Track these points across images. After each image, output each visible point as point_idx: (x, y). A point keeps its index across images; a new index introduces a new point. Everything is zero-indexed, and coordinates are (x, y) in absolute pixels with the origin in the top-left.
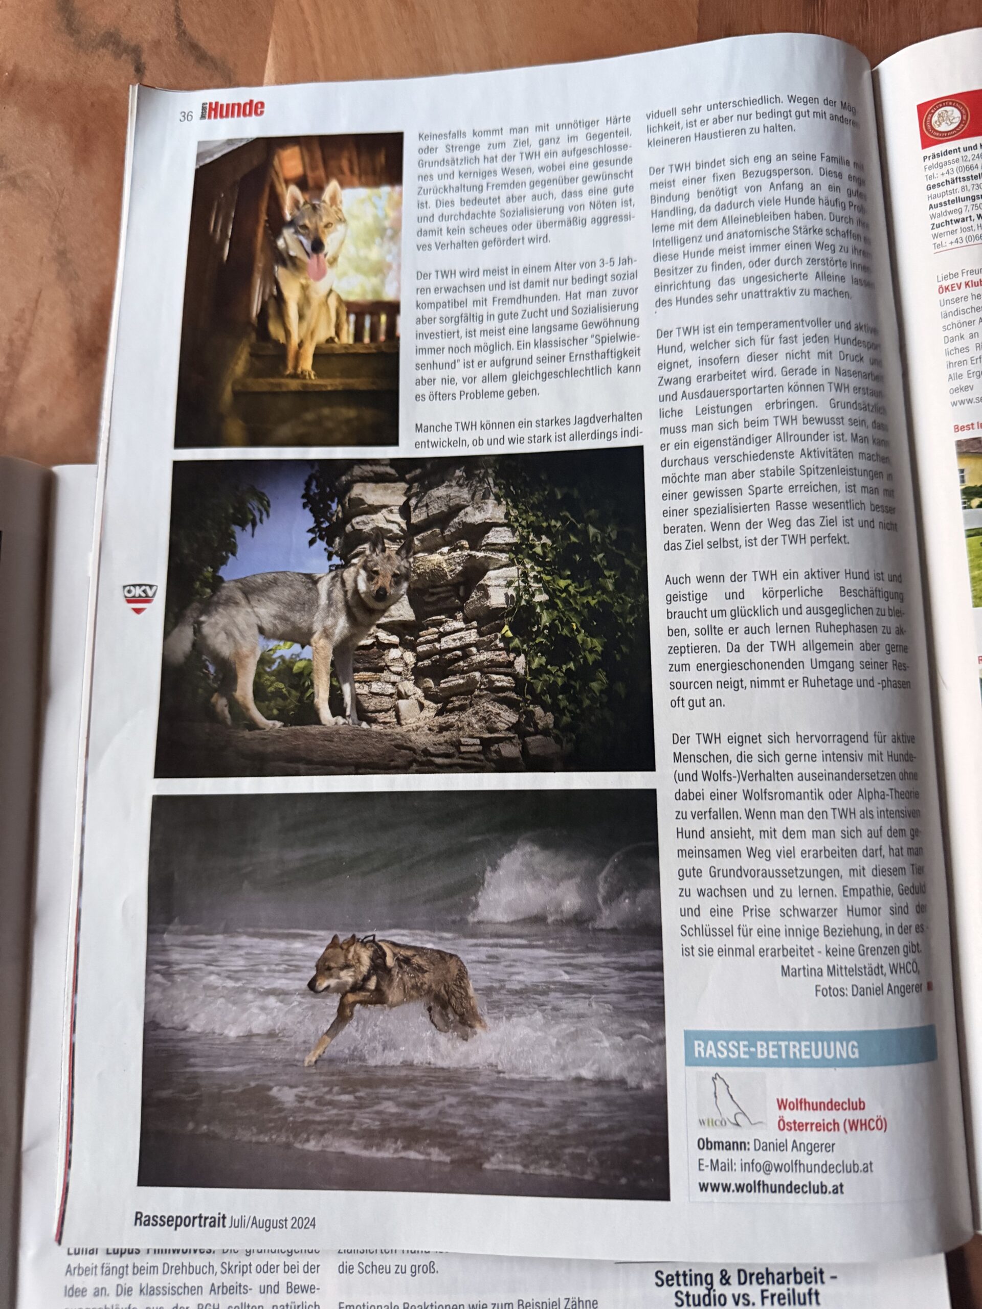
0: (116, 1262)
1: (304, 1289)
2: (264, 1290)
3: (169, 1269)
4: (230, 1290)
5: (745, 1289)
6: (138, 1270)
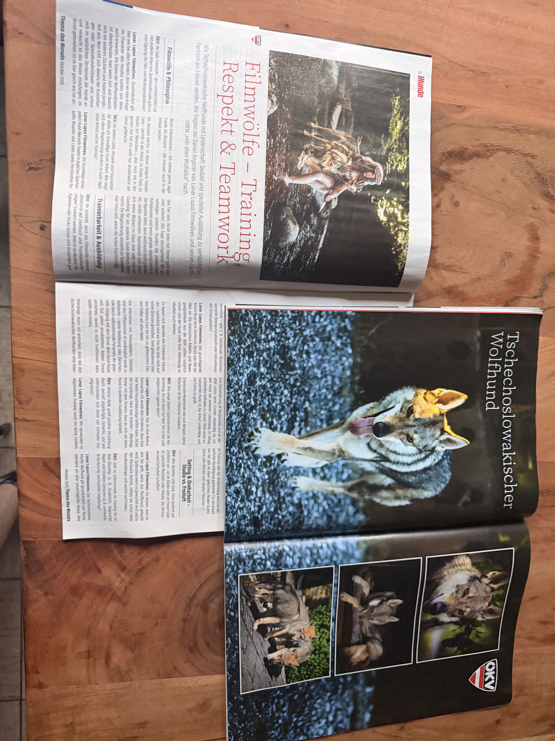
0: (198, 317)
1: (190, 368)
2: (190, 357)
3: (195, 332)
4: (190, 348)
5: (187, 483)
6: (195, 323)
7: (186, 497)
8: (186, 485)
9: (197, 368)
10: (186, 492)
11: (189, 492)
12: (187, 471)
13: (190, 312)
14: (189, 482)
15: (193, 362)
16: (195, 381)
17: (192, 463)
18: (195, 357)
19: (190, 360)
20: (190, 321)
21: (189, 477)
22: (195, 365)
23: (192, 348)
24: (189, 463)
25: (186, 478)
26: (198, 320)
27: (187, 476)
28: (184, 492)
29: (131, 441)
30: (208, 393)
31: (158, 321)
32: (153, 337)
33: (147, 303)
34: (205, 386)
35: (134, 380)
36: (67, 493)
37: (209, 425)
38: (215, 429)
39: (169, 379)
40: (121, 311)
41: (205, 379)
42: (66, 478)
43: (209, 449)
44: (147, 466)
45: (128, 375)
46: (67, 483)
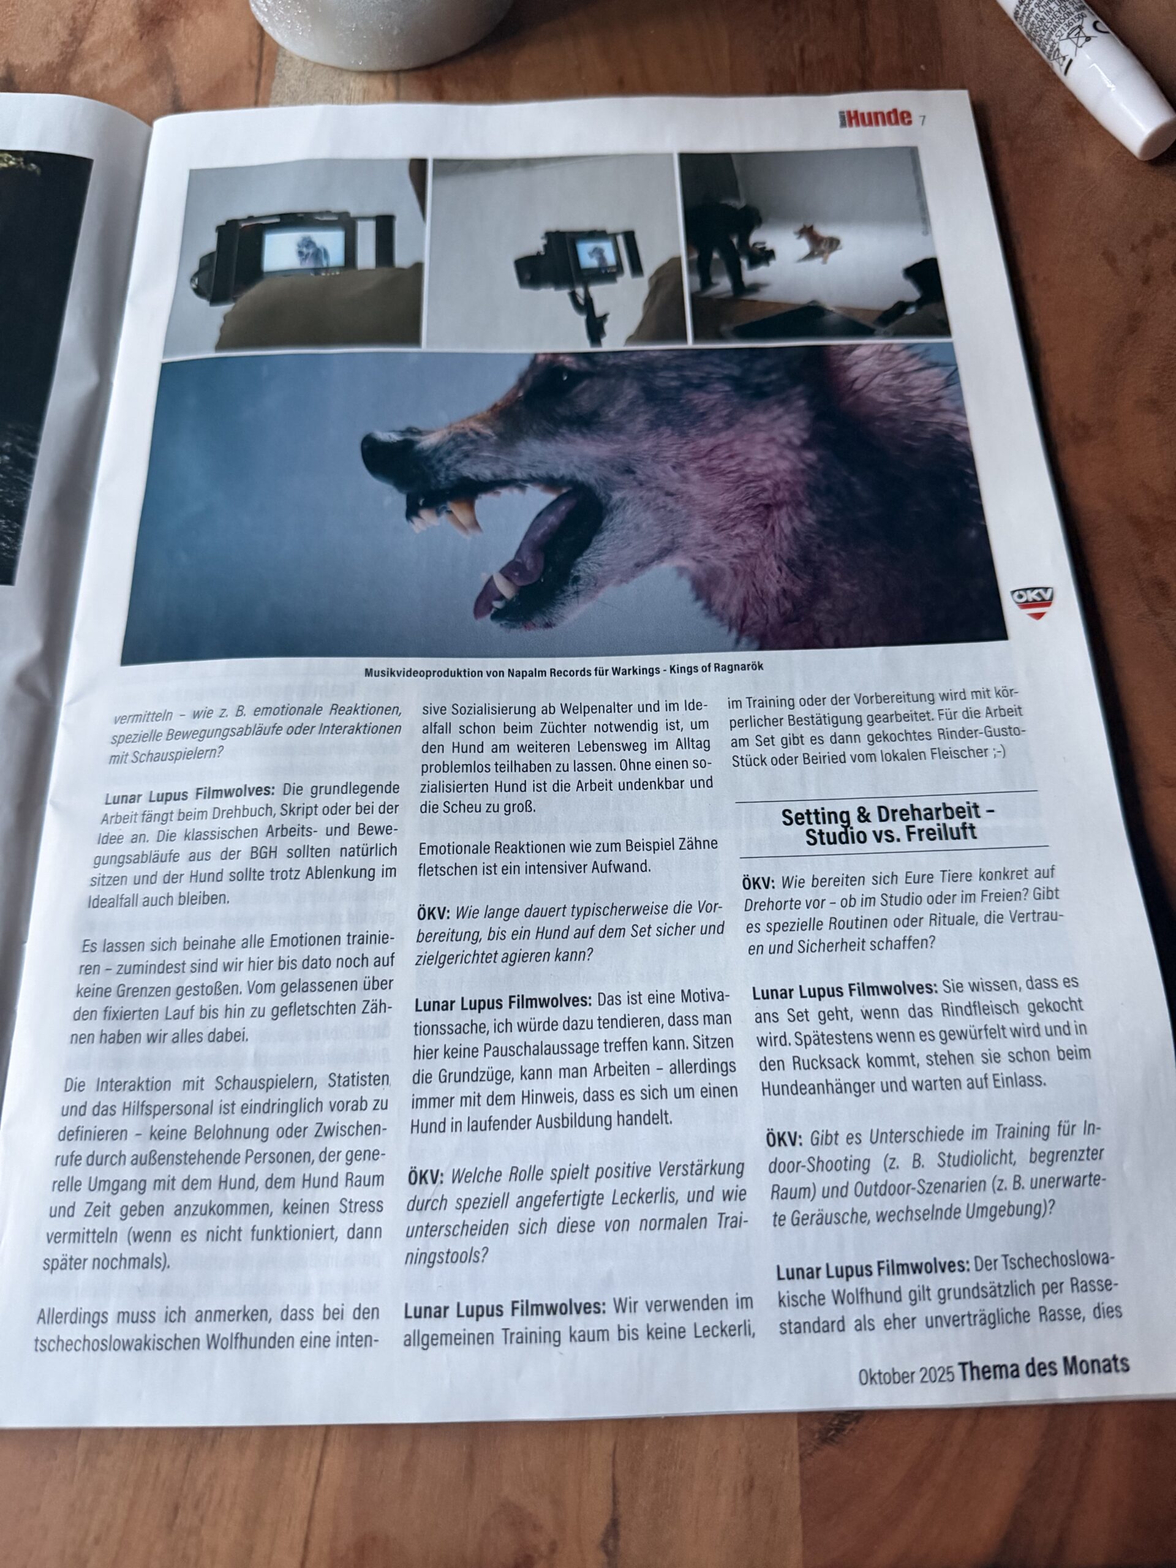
0: (159, 808)
1: (379, 830)
2: (331, 832)
3: (219, 813)
4: (291, 832)
5: (889, 825)
6: (184, 816)
7: (955, 823)
8: (898, 827)
9: (376, 799)
10: (932, 824)
11: (930, 814)
12: (838, 828)
13: (135, 839)
14: (886, 814)
15: (353, 819)
16: (434, 809)
17: (797, 808)
18: (328, 811)
19: (345, 831)
20: (171, 837)
21: (863, 816)
22: (365, 809)
23: (289, 821)
24: (799, 819)
25: (867, 828)
26: (173, 806)
27: (857, 826)
28: (930, 833)
29: (707, 1067)
30: (486, 757)
31: (165, 968)
32: (233, 989)
33: (81, 1015)
34: (456, 768)
35: (426, 1065)
36: (984, 1373)
37: (627, 747)
38: (644, 726)
39: (425, 913)
40: (104, 1123)
41: (425, 769)
42: (906, 1378)
43: (735, 743)
44: (819, 993)
45: (401, 1091)
46: (931, 1375)
